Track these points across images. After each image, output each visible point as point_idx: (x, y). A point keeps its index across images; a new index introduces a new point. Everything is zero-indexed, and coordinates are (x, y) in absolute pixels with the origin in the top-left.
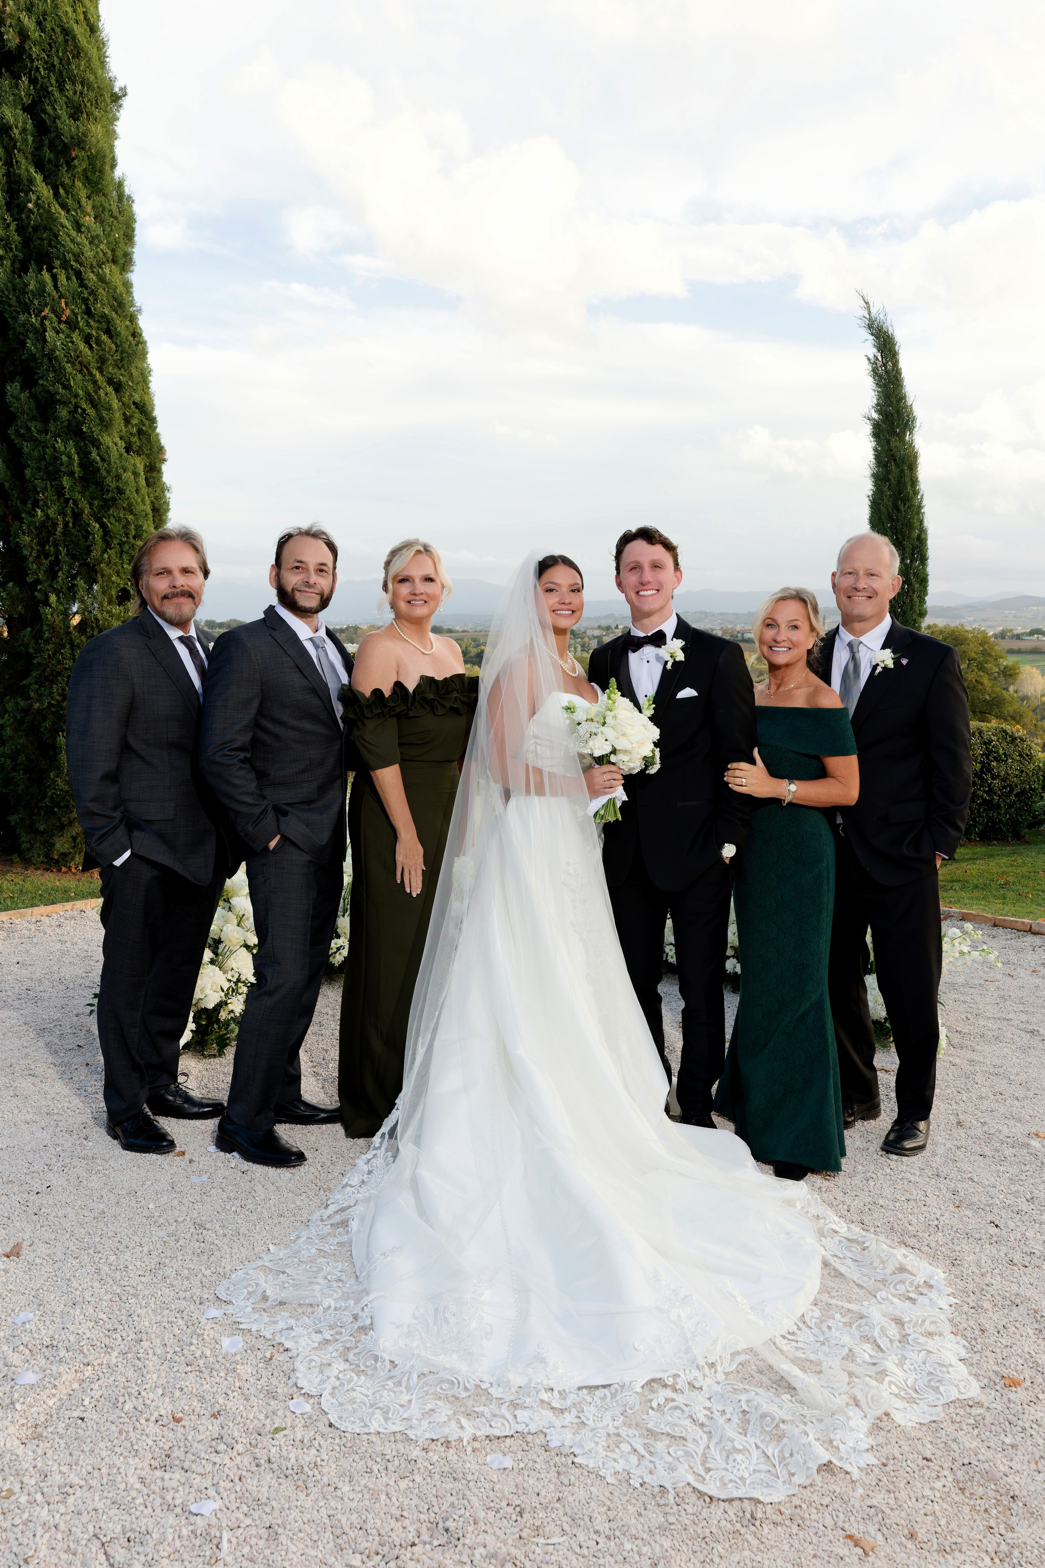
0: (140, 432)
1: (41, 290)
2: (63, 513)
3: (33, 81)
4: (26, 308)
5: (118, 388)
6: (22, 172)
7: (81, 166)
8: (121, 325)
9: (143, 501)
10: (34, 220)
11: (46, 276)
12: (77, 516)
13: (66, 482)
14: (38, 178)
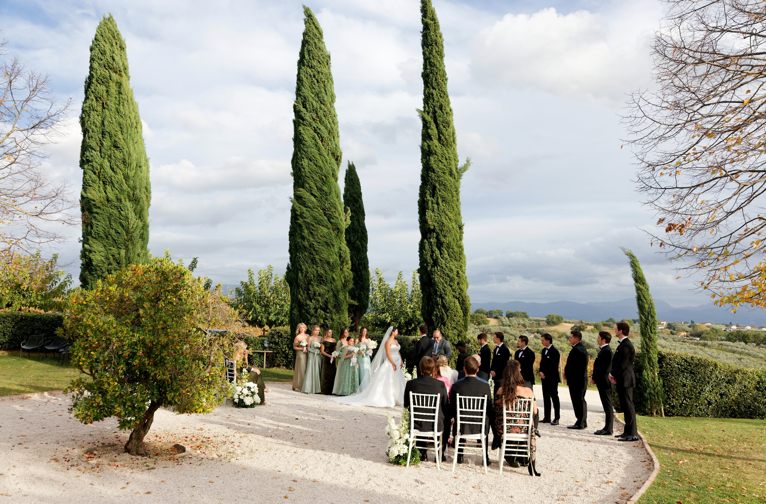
0: (459, 294)
1: (435, 271)
2: (439, 312)
3: (437, 233)
4: (433, 274)
5: (451, 286)
6: (434, 250)
7: (445, 246)
8: (451, 275)
9: (457, 308)
10: (435, 258)
11: (436, 268)
12: (442, 312)
13: (439, 307)
14: (436, 249)
